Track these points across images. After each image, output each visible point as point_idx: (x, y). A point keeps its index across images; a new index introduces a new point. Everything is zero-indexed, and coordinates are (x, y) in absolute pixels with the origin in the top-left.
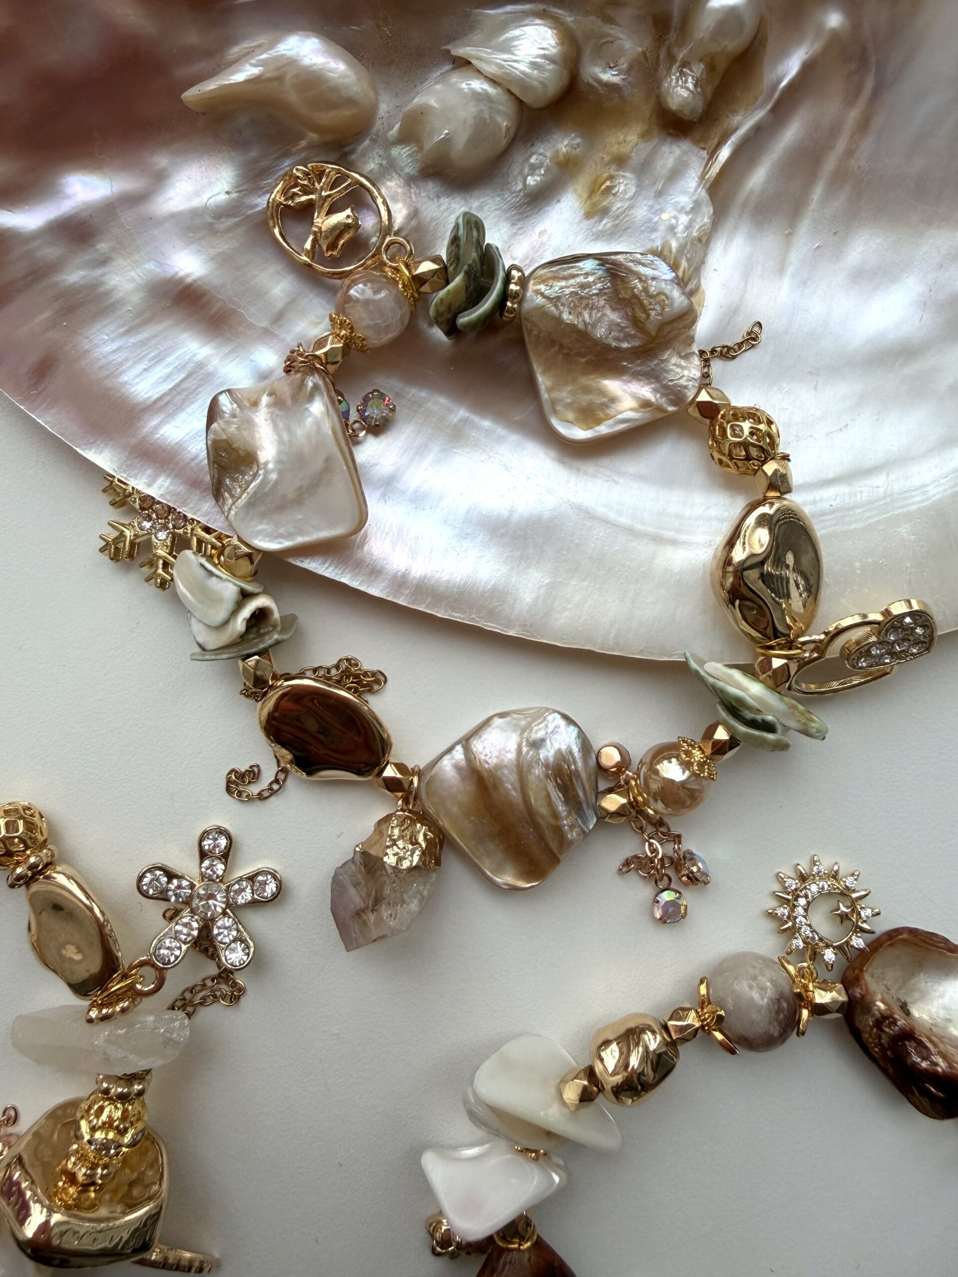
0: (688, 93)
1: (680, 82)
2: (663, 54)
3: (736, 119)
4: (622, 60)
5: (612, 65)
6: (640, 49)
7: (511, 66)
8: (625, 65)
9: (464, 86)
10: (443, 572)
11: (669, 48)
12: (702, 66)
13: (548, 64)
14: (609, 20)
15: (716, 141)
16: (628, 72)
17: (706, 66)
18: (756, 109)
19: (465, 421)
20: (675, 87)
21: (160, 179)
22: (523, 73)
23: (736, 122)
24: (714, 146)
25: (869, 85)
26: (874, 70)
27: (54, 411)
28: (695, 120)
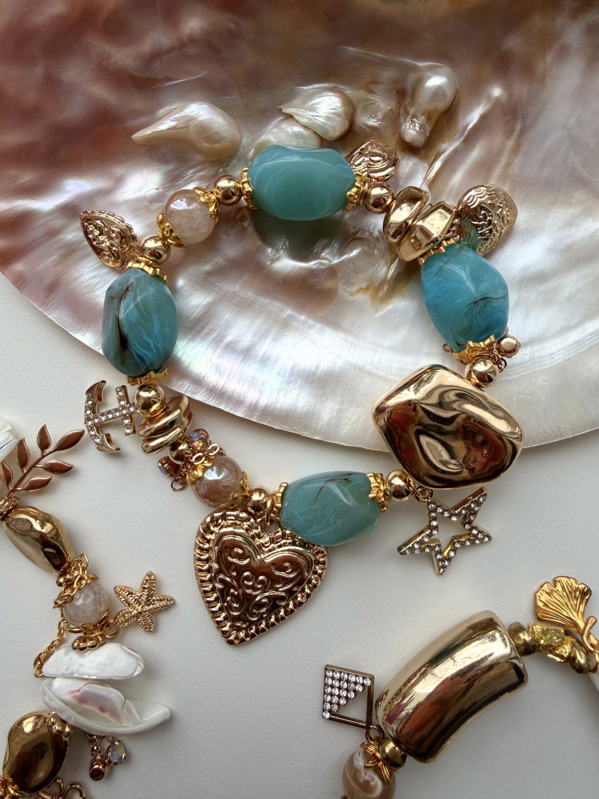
0: (416, 132)
1: (411, 126)
2: (402, 111)
3: (444, 146)
4: (379, 114)
5: (373, 116)
6: (389, 108)
7: (315, 119)
8: (380, 117)
9: (289, 130)
10: (278, 402)
11: (405, 107)
12: (423, 117)
13: (337, 118)
14: (371, 92)
15: (433, 158)
16: (382, 120)
17: (426, 117)
18: (455, 140)
19: (291, 316)
20: (408, 129)
21: (119, 181)
22: (323, 123)
23: (444, 147)
24: (431, 161)
25: (518, 127)
26: (520, 120)
27: (57, 311)
28: (421, 147)
